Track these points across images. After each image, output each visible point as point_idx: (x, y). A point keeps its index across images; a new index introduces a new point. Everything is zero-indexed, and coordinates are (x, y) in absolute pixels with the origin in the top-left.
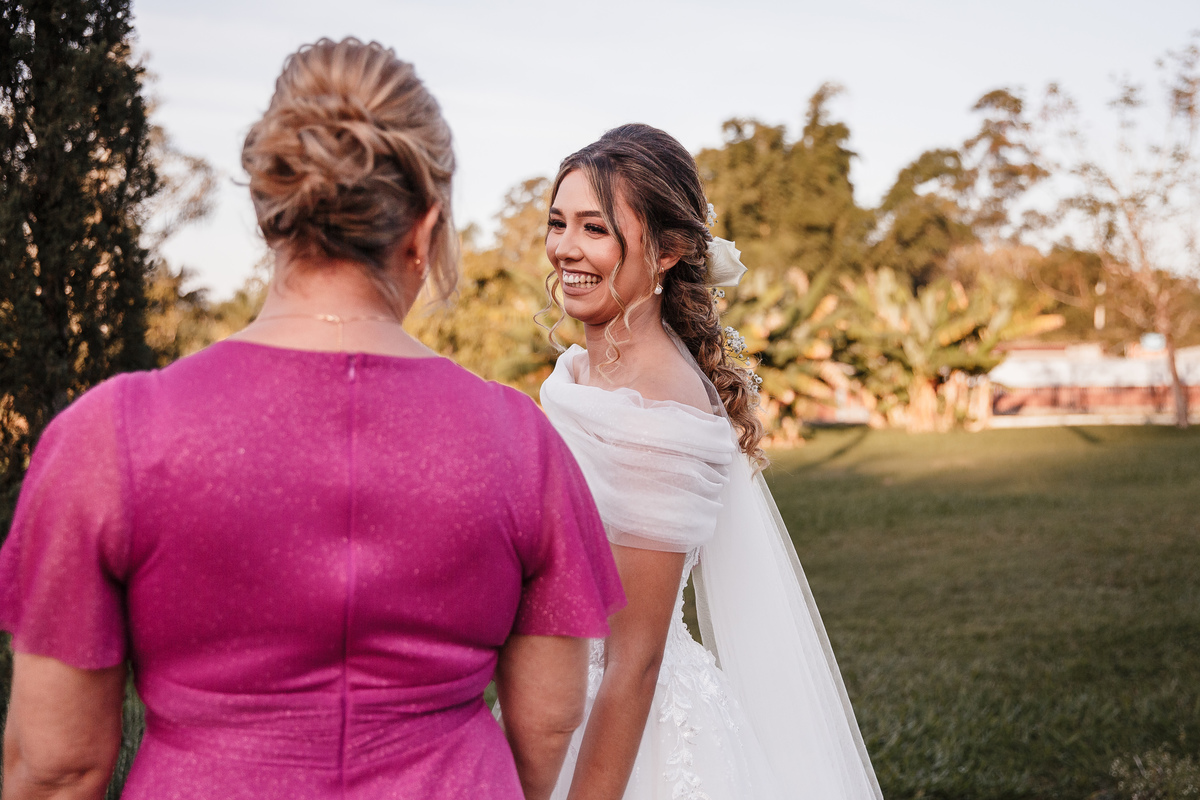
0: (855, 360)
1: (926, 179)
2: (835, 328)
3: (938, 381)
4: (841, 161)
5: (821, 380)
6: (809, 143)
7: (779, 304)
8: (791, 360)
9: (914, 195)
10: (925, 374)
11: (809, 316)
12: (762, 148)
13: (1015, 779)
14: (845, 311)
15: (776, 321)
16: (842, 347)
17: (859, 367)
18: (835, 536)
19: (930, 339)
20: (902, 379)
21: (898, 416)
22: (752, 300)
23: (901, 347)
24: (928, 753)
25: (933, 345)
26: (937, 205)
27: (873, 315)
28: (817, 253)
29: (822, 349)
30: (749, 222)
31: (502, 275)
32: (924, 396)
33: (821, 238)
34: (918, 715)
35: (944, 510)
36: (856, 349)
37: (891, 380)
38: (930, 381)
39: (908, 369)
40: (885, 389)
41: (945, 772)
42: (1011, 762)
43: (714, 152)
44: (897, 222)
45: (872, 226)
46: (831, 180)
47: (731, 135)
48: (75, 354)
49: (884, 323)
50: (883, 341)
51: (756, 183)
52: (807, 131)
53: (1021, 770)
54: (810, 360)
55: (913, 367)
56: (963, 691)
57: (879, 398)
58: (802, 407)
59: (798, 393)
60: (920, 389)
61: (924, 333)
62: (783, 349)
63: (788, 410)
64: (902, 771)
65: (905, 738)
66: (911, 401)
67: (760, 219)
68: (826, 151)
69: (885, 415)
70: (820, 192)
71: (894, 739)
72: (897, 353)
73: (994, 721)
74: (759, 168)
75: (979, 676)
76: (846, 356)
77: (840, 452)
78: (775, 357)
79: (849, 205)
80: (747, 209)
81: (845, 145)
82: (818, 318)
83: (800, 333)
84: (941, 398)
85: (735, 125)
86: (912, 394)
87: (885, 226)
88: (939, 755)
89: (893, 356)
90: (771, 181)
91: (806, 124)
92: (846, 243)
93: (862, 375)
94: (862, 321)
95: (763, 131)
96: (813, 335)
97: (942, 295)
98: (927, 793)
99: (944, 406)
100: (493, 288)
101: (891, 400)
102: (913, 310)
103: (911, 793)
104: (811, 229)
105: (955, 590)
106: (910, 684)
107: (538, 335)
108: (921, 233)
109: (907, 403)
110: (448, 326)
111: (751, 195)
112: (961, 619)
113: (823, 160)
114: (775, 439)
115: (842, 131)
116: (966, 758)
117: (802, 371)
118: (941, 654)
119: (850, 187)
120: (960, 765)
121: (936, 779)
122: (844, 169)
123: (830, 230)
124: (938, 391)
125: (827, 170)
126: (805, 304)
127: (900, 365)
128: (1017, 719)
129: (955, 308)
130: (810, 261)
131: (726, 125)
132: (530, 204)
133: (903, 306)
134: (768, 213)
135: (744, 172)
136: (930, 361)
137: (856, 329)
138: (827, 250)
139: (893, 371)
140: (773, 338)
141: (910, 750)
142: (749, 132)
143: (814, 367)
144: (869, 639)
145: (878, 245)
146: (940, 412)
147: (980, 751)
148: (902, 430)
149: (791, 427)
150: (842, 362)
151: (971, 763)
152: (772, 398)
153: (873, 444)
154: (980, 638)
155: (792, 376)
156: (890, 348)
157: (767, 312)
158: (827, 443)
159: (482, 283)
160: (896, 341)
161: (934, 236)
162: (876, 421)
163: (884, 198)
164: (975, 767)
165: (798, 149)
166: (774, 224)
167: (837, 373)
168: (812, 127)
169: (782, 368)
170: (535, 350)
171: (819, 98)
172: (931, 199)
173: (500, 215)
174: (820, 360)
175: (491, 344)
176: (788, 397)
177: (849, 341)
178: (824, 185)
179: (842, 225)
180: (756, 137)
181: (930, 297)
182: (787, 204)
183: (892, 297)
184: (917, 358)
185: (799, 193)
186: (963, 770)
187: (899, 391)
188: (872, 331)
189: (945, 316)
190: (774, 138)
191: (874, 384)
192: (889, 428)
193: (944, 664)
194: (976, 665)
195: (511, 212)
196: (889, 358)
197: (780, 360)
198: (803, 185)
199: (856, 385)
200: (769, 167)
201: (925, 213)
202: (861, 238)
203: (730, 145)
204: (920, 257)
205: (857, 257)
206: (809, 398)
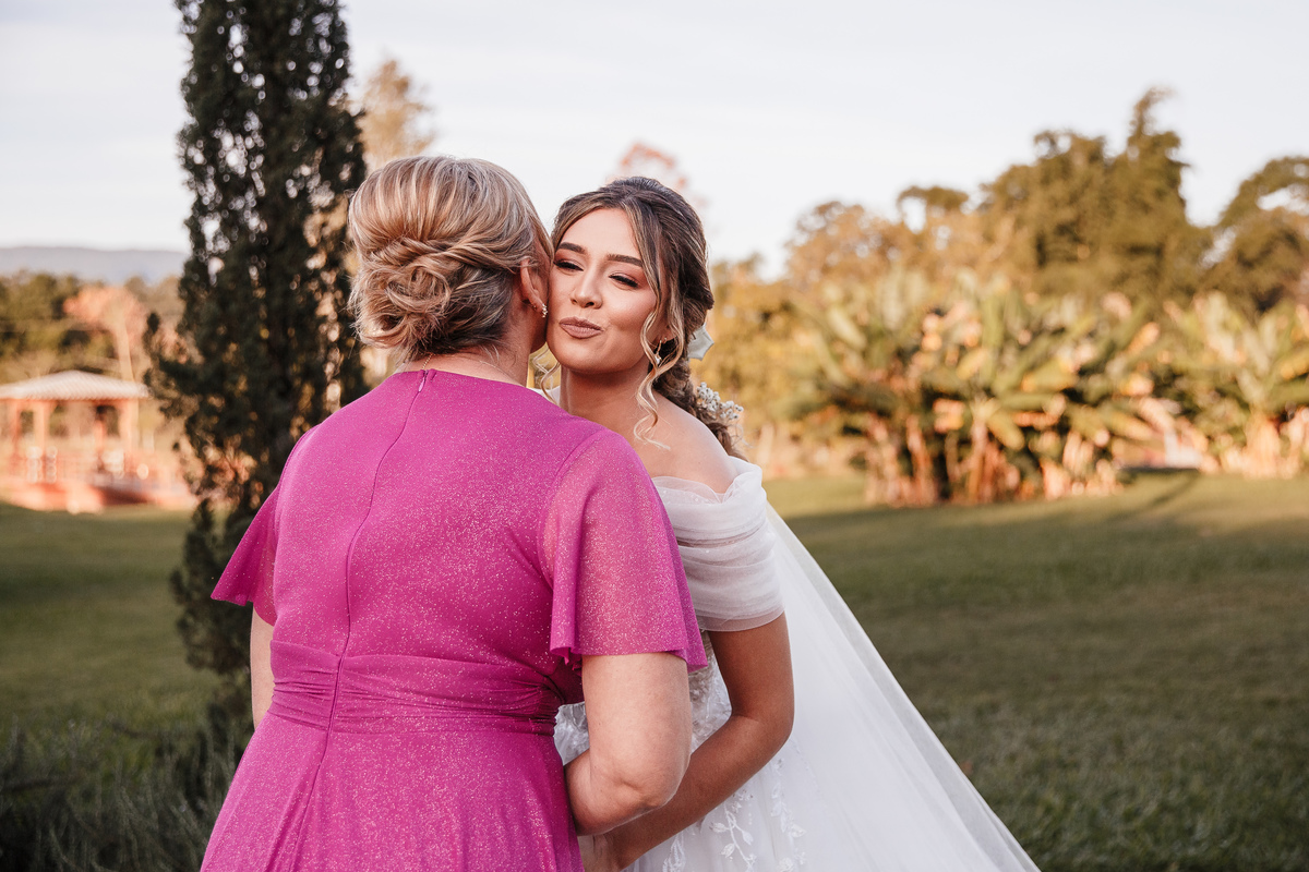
0: (1181, 397)
1: (1273, 190)
2: (1156, 360)
3: (1282, 418)
4: (1171, 174)
5: (1140, 418)
6: (1134, 155)
7: (1091, 335)
8: (1105, 397)
9: (1258, 210)
10: (1265, 411)
11: (1125, 348)
12: (1079, 162)
13: (1283, 856)
14: (1168, 340)
15: (1087, 353)
16: (1165, 383)
17: (1187, 405)
18: (1129, 590)
19: (1270, 373)
20: (1237, 417)
21: (1234, 459)
22: (1060, 331)
23: (1235, 381)
24: (1188, 823)
25: (1274, 379)
26: (1286, 221)
27: (1202, 345)
28: (1144, 277)
29: (1140, 385)
30: (1064, 245)
31: (786, 308)
32: (1264, 437)
33: (1148, 260)
34: (1184, 783)
35: (1262, 563)
36: (1182, 384)
37: (1225, 418)
38: (1271, 420)
39: (1245, 406)
40: (1217, 428)
41: (1204, 846)
42: (1281, 837)
43: (1025, 168)
44: (1237, 239)
45: (1207, 244)
46: (1160, 194)
47: (1044, 149)
48: (298, 394)
49: (1215, 354)
50: (1215, 374)
51: (1073, 199)
52: (1132, 141)
53: (1291, 847)
54: (1128, 397)
55: (1251, 403)
56: (1239, 761)
57: (1210, 438)
58: (1118, 448)
59: (1113, 435)
60: (1258, 429)
61: (1262, 364)
62: (1095, 385)
63: (1103, 453)
64: (1157, 841)
65: (1164, 807)
66: (1249, 444)
67: (1077, 240)
68: (1154, 163)
69: (1218, 458)
70: (1146, 208)
71: (1151, 808)
72: (1231, 388)
73: (1268, 793)
74: (1076, 182)
75: (1261, 745)
76: (1172, 391)
77: (1162, 500)
78: (1087, 393)
79: (1180, 222)
80: (1063, 230)
81: (1176, 155)
82: (1136, 350)
83: (1116, 367)
84: (1284, 439)
85: (1049, 138)
86: (1250, 434)
87: (1223, 246)
88: (1200, 826)
89: (1227, 390)
90: (1090, 199)
91: (1129, 135)
92: (1178, 266)
93: (1189, 412)
94: (1190, 352)
95: (1079, 142)
96: (1131, 369)
97: (1284, 323)
98: (1182, 865)
99: (1288, 448)
100: (778, 322)
101: (1224, 441)
102: (1249, 339)
103: (1164, 866)
104: (1136, 250)
105: (1254, 651)
106: (1180, 751)
107: (822, 372)
108: (1267, 252)
109: (1244, 444)
110: (730, 363)
111: (1067, 214)
112: (1253, 682)
113: (1150, 173)
114: (1089, 485)
115: (1171, 140)
116: (1230, 831)
117: (1118, 409)
118: (1223, 720)
119: (1182, 202)
120: (1224, 838)
121: (1192, 851)
122: (1174, 182)
123: (1159, 251)
124: (1283, 431)
125: (1154, 183)
126: (1121, 335)
127: (1235, 402)
128: (1296, 791)
129: (1300, 337)
130: (1134, 286)
131: (1038, 138)
132: (823, 231)
133: (1238, 335)
134: (1087, 233)
135: (1059, 189)
136: (1270, 396)
137: (1182, 361)
138: (1155, 273)
139: (1227, 409)
140: (1084, 372)
141: (1168, 819)
142: (1064, 144)
143: (1131, 405)
144: (1144, 702)
145: (1215, 266)
146: (1284, 454)
147: (1246, 824)
148: (1238, 476)
149: (1107, 472)
150: (1166, 397)
151: (1234, 837)
152: (1084, 439)
153: (1201, 490)
154: (1271, 704)
155: (1106, 414)
156: (1223, 382)
157: (1077, 344)
158: (1148, 489)
159: (767, 316)
160: (1229, 374)
161: (1282, 255)
162: (1208, 465)
163: (1222, 214)
164: (1241, 840)
165: (1121, 163)
166: (1094, 246)
167: (1160, 412)
168: (1137, 136)
169: (1095, 405)
170: (820, 387)
171: (1144, 104)
172: (1279, 212)
173: (788, 245)
174: (1139, 397)
175: (776, 381)
176: (1101, 438)
177: (1174, 375)
178: (1150, 199)
179: (1172, 245)
180: (1072, 149)
181: (1270, 324)
182: (1109, 225)
183: (1225, 326)
184: (1254, 392)
185: (1122, 210)
186: (1226, 844)
187: (1234, 431)
188: (1200, 363)
189: (1288, 345)
190: (1093, 151)
191: (1204, 423)
192: (1222, 473)
193: (1224, 731)
194: (1259, 732)
195: (802, 240)
196: (1222, 393)
197: (1092, 396)
198: (1126, 202)
199: (1184, 424)
200: (1087, 184)
201: (1270, 229)
202: (1196, 258)
203: (1043, 161)
204: (1265, 279)
205: (1191, 280)
206: (1127, 439)
